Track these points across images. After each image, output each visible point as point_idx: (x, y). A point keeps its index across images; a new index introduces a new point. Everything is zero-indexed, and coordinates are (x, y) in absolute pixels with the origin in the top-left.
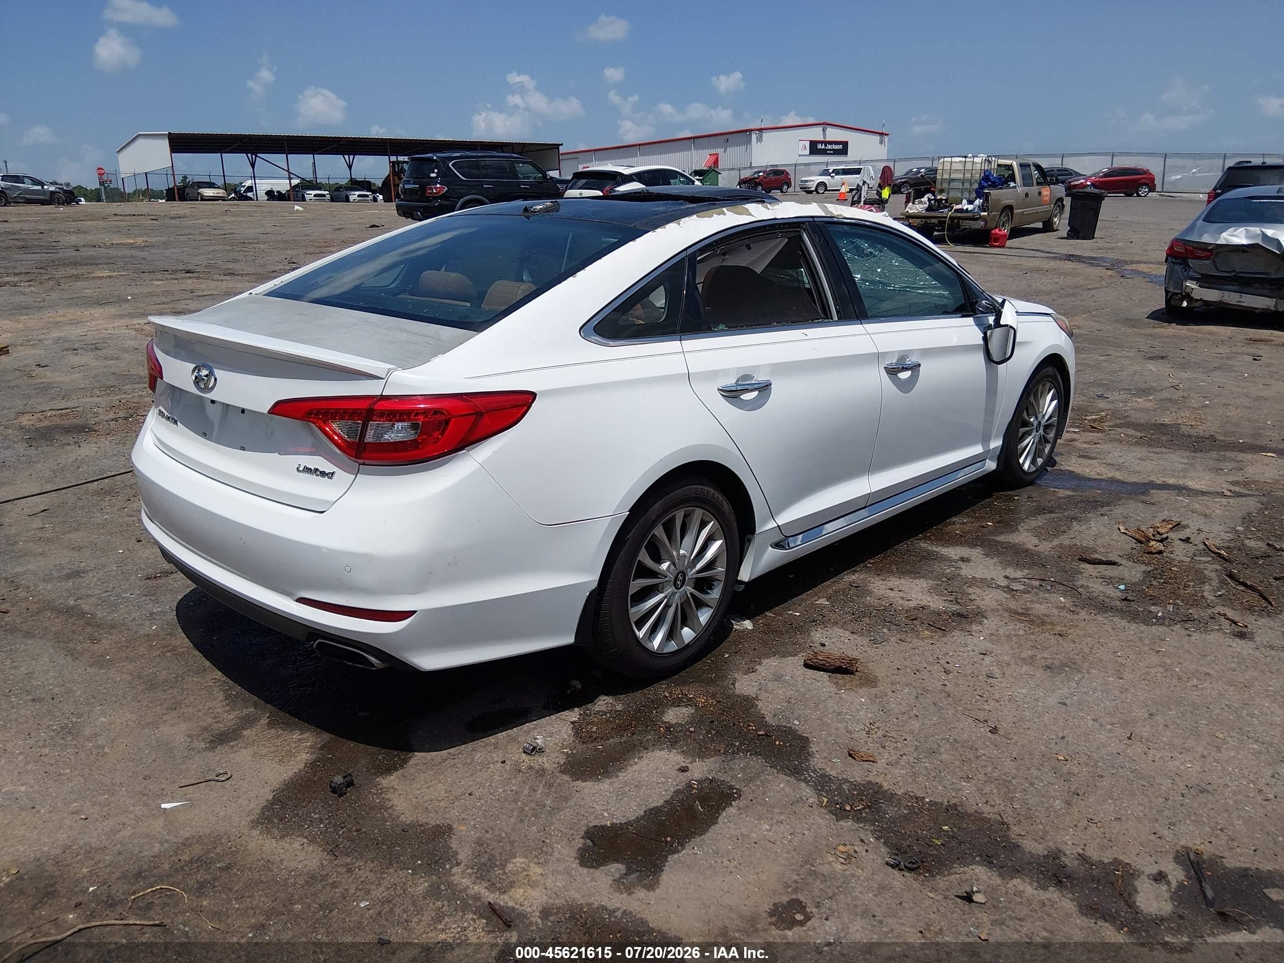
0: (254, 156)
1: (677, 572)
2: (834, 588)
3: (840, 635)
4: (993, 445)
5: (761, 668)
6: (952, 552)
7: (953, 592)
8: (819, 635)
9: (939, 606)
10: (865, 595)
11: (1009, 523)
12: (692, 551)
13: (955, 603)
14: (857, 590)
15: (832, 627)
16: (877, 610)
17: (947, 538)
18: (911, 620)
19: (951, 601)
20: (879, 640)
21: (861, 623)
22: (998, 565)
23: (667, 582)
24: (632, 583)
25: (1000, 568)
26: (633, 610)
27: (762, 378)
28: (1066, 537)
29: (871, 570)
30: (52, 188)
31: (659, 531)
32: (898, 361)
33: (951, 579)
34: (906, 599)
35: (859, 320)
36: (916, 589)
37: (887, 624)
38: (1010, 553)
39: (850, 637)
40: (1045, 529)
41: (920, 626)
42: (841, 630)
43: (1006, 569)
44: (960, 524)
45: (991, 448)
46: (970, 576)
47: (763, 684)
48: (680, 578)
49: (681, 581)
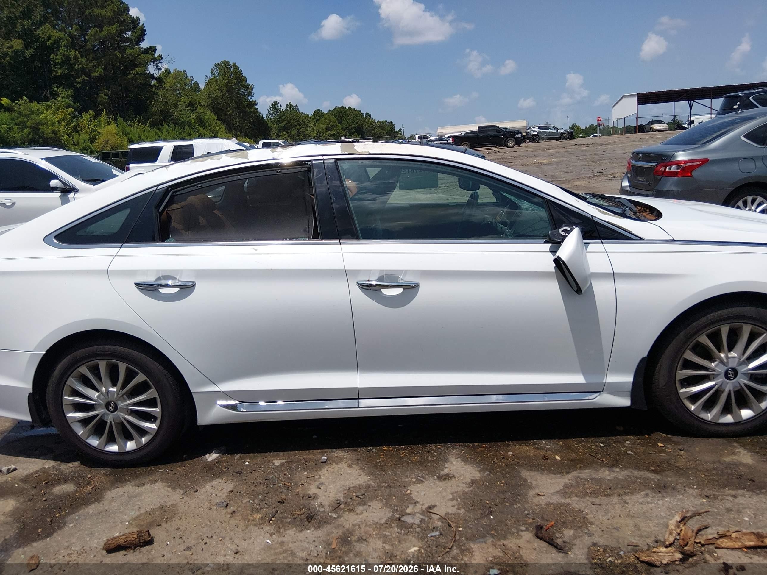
0: (692, 102)
1: (106, 401)
2: (311, 456)
3: (222, 490)
4: (611, 379)
5: (147, 486)
6: (455, 467)
7: (362, 497)
8: (216, 483)
9: (321, 503)
10: (310, 470)
11: (578, 464)
12: (120, 390)
13: (337, 506)
14: (316, 464)
15: (234, 482)
16: (284, 484)
17: (488, 455)
18: (279, 502)
19: (339, 503)
20: (225, 504)
21: (253, 488)
22: (455, 495)
23: (98, 405)
24: (66, 397)
25: (451, 497)
26: (70, 415)
27: (185, 279)
28: (594, 500)
29: (365, 454)
30: (562, 131)
31: (84, 370)
32: (380, 279)
33: (390, 487)
34: (320, 486)
35: (339, 241)
36: (348, 482)
37: (260, 497)
38: (497, 490)
39: (221, 494)
40: (596, 484)
41: (269, 510)
42: (232, 486)
43: (451, 501)
44: (535, 448)
45: (607, 381)
46: (409, 492)
47: (121, 496)
48: (112, 405)
49: (113, 407)
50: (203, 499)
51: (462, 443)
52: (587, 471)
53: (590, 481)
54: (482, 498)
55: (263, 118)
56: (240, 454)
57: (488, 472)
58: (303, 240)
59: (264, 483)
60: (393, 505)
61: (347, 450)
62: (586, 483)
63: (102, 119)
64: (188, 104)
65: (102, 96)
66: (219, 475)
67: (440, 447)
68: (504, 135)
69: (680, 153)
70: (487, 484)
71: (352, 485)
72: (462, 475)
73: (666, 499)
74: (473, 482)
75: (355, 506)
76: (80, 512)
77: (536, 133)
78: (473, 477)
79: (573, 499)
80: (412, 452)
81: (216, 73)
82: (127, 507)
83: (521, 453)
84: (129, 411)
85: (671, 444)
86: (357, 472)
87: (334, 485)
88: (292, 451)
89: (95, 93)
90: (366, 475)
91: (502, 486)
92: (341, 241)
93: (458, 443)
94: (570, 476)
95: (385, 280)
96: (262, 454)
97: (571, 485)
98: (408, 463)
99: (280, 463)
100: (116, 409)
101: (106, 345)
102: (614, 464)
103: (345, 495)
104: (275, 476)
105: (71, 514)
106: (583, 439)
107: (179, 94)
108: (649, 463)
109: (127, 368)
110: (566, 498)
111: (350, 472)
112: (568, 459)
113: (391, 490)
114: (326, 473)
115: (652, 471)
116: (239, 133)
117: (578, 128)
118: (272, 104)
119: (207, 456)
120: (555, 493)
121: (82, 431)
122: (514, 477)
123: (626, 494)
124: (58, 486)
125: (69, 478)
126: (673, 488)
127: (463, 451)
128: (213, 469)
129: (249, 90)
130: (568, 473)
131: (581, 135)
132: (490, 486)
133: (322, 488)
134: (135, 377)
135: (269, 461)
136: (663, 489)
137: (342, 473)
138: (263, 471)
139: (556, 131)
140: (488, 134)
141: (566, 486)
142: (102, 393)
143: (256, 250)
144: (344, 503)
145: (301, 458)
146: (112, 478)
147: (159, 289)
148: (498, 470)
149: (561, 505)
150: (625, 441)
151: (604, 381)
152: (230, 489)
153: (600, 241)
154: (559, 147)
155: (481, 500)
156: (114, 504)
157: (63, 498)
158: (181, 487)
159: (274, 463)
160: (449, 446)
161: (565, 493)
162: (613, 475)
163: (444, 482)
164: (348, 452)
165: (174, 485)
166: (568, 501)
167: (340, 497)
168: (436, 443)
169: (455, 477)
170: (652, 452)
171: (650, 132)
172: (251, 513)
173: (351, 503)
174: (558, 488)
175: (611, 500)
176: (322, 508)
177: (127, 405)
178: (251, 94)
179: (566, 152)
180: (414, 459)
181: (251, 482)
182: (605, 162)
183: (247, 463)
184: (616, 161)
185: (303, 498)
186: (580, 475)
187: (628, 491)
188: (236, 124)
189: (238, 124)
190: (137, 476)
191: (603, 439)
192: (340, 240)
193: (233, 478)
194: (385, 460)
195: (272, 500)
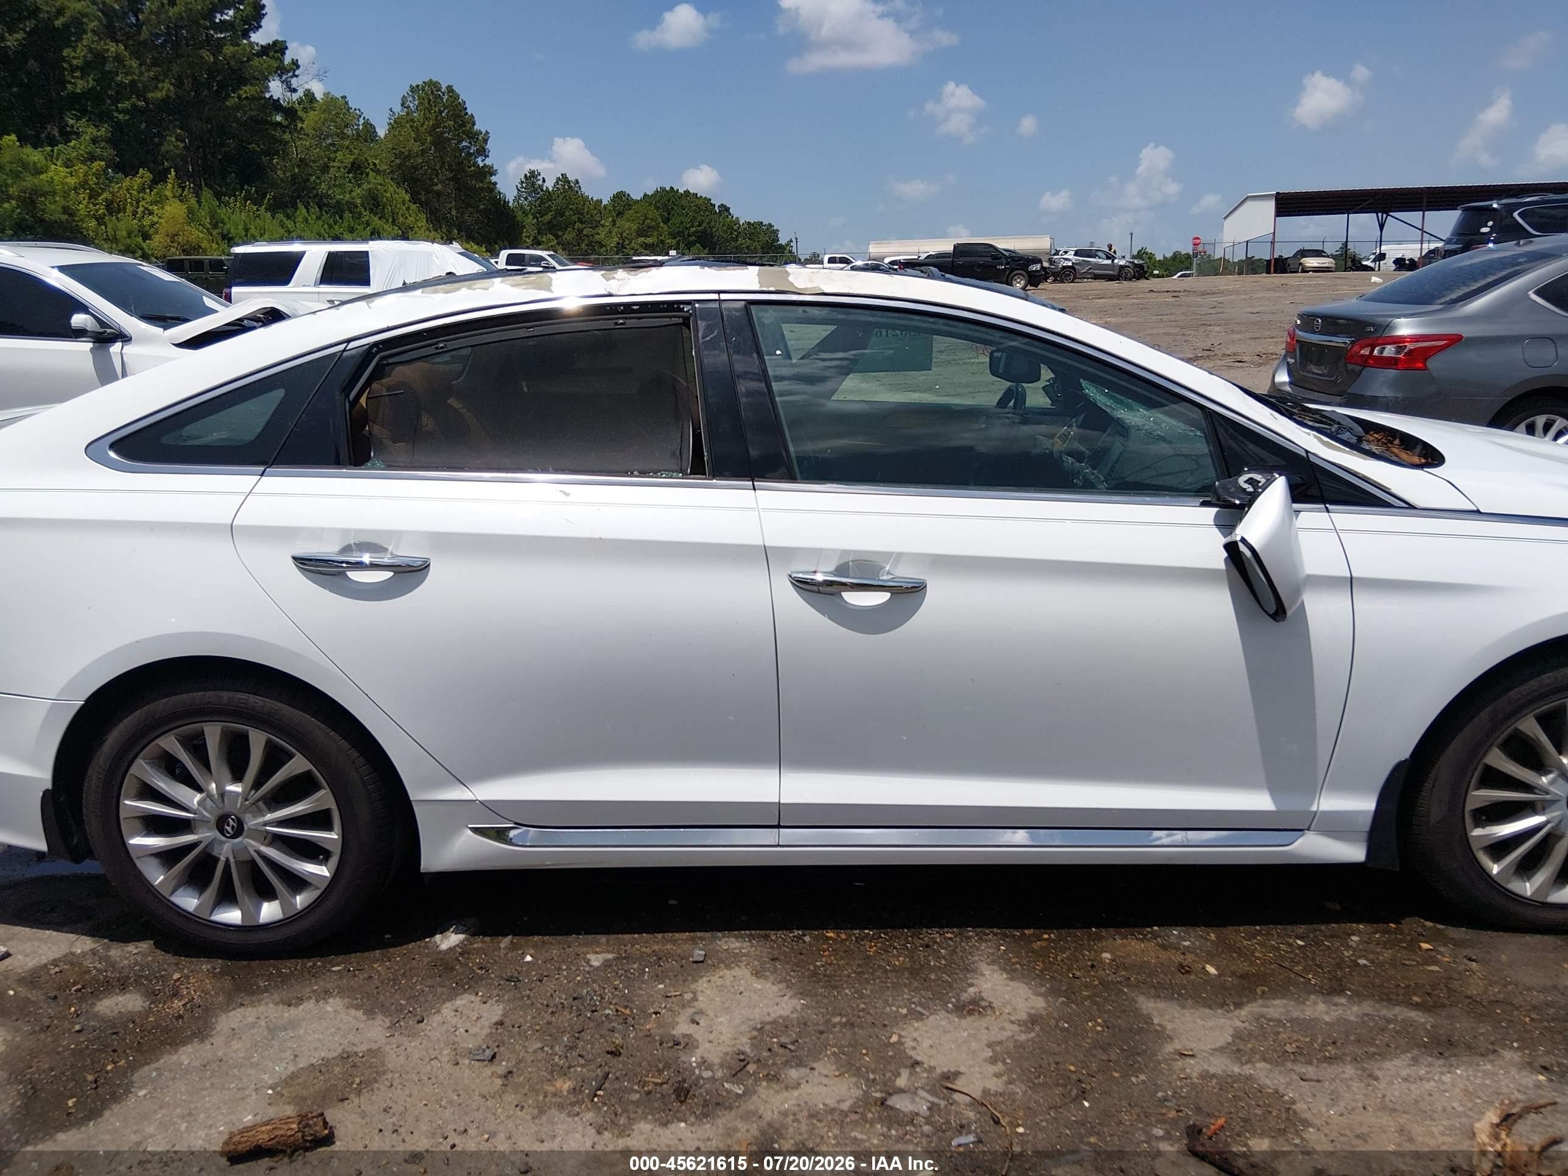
0: (1385, 215)
1: (219, 812)
2: (668, 947)
3: (478, 1019)
4: (1328, 803)
5: (309, 1005)
6: (989, 985)
7: (792, 1047)
8: (464, 1002)
9: (703, 1058)
10: (670, 980)
11: (1258, 986)
12: (251, 790)
13: (738, 1066)
14: (682, 966)
15: (503, 1002)
16: (617, 1011)
17: (1059, 958)
18: (608, 1053)
19: (744, 1062)
20: (488, 1053)
21: (548, 1017)
22: (998, 1048)
23: (200, 820)
24: (127, 802)
25: (991, 1054)
26: (136, 841)
27: (408, 552)
28: (1304, 1070)
29: (787, 947)
30: (1122, 263)
31: (170, 743)
32: (841, 570)
33: (853, 1025)
34: (697, 1018)
35: (751, 483)
36: (757, 1010)
37: (566, 1039)
38: (1089, 1041)
39: (477, 1029)
40: (1302, 1033)
41: (589, 1071)
42: (500, 1012)
43: (992, 1063)
44: (1158, 944)
45: (1321, 809)
46: (894, 1039)
47: (253, 1025)
48: (231, 822)
49: (233, 827)
50: (438, 1039)
51: (999, 928)
52: (1277, 1002)
53: (1288, 1025)
54: (1058, 1059)
55: (506, 203)
56: (510, 937)
57: (1064, 999)
58: (672, 477)
59: (572, 1008)
60: (863, 1070)
61: (748, 936)
62: (1281, 1029)
63: (169, 188)
64: (349, 166)
65: (170, 141)
66: (468, 983)
67: (949, 935)
68: (1006, 264)
69: (1403, 320)
70: (1066, 1025)
71: (768, 1019)
72: (1008, 1002)
73: (1459, 1072)
74: (1034, 1020)
75: (780, 1069)
76: (162, 1061)
77: (1070, 264)
78: (1032, 1008)
79: (1258, 1065)
80: (890, 945)
81: (411, 105)
82: (267, 1053)
83: (1129, 956)
84: (269, 837)
85: (1445, 945)
86: (775, 988)
87: (728, 1017)
88: (626, 933)
89: (155, 136)
90: (795, 994)
91: (1098, 1032)
92: (755, 483)
93: (989, 928)
94: (1244, 1012)
95: (851, 574)
96: (559, 938)
97: (1250, 1034)
98: (886, 972)
99: (601, 962)
100: (239, 831)
101: (221, 689)
102: (1334, 988)
103: (755, 1041)
104: (595, 992)
105: (142, 1065)
106: (1258, 928)
107: (333, 145)
108: (1408, 986)
109: (269, 742)
110: (1242, 1064)
111: (759, 987)
112: (1233, 974)
113: (855, 1033)
114: (706, 989)
115: (1417, 1006)
116: (456, 231)
117: (1150, 258)
118: (526, 175)
119: (438, 937)
120: (1215, 1050)
121: (162, 877)
122: (1124, 1012)
123: (1370, 1056)
124: (106, 997)
125: (129, 978)
126: (1469, 1047)
127: (1002, 948)
128: (453, 969)
129: (480, 143)
130: (1239, 1005)
131: (1156, 272)
132: (1072, 1030)
133: (702, 1022)
134: (284, 764)
135: (578, 955)
136: (1448, 1049)
137: (742, 989)
138: (566, 977)
139: (1109, 262)
140: (973, 259)
141: (1238, 1035)
142: (210, 796)
143: (568, 495)
144: (755, 1059)
145: (648, 950)
146: (228, 983)
147: (348, 573)
148: (1084, 993)
149: (1237, 1078)
150: (1349, 935)
151: (1314, 808)
152: (495, 1019)
153: (1322, 506)
154: (1117, 295)
155: (1057, 1063)
156: (236, 1045)
157: (118, 1026)
158: (386, 1012)
159: (589, 960)
160: (971, 933)
161: (1239, 1050)
162: (1335, 1013)
163: (970, 1019)
164: (750, 941)
165: (371, 1007)
166: (1247, 1070)
167: (742, 1045)
168: (942, 927)
169: (992, 1008)
170: (1411, 962)
171: (1297, 272)
172: (549, 1077)
173: (771, 1061)
174: (1221, 1040)
175: (1341, 1070)
176: (707, 1069)
177: (266, 824)
178: (483, 152)
179: (1133, 304)
180: (897, 963)
181: (543, 1004)
182: (1217, 329)
183: (529, 958)
184: (1237, 328)
185: (661, 1044)
186: (1265, 1010)
187: (1373, 1049)
188: (450, 213)
189: (454, 212)
190: (284, 980)
191: (1301, 929)
192: (753, 481)
193: (500, 993)
194: (835, 962)
195: (592, 1048)
